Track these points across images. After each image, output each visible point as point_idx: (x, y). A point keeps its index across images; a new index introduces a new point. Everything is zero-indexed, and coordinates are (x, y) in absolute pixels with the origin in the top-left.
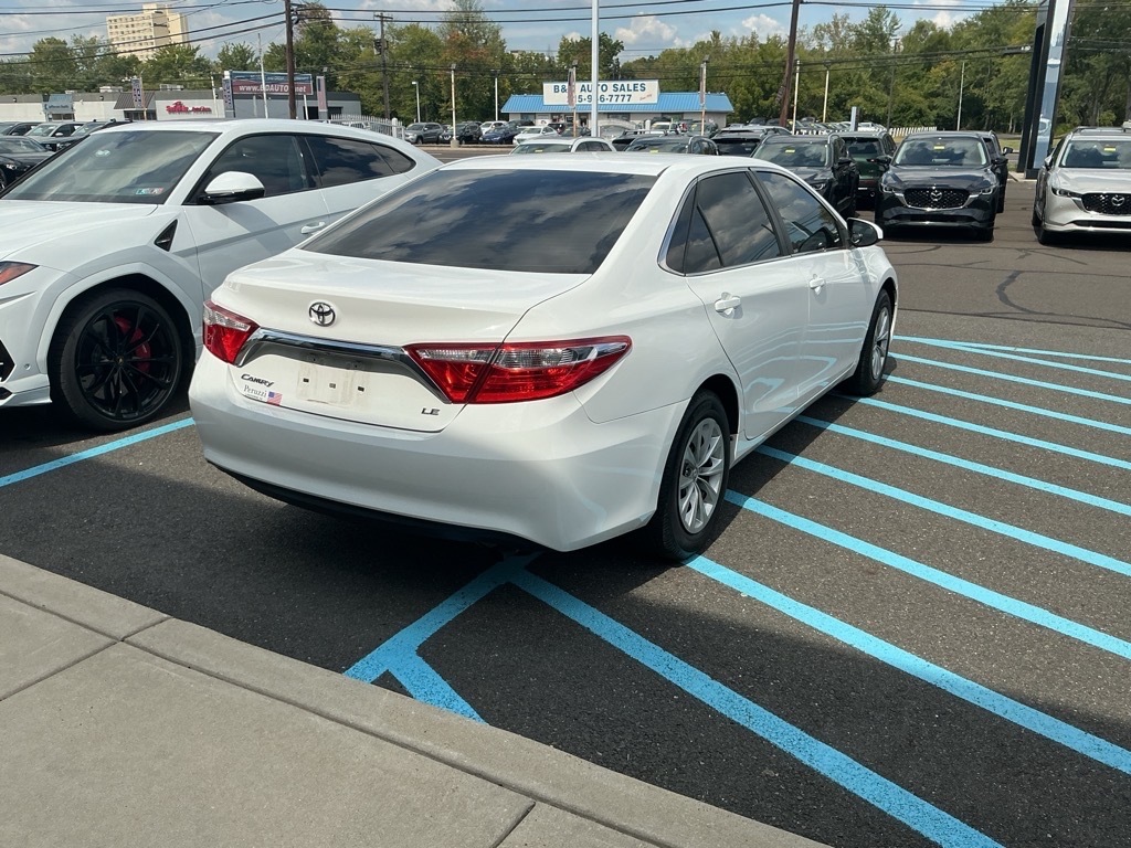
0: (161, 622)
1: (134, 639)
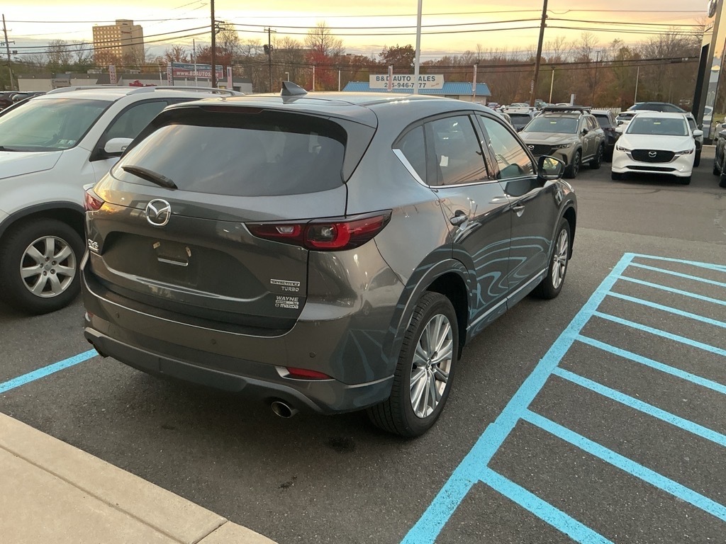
0: (220, 526)
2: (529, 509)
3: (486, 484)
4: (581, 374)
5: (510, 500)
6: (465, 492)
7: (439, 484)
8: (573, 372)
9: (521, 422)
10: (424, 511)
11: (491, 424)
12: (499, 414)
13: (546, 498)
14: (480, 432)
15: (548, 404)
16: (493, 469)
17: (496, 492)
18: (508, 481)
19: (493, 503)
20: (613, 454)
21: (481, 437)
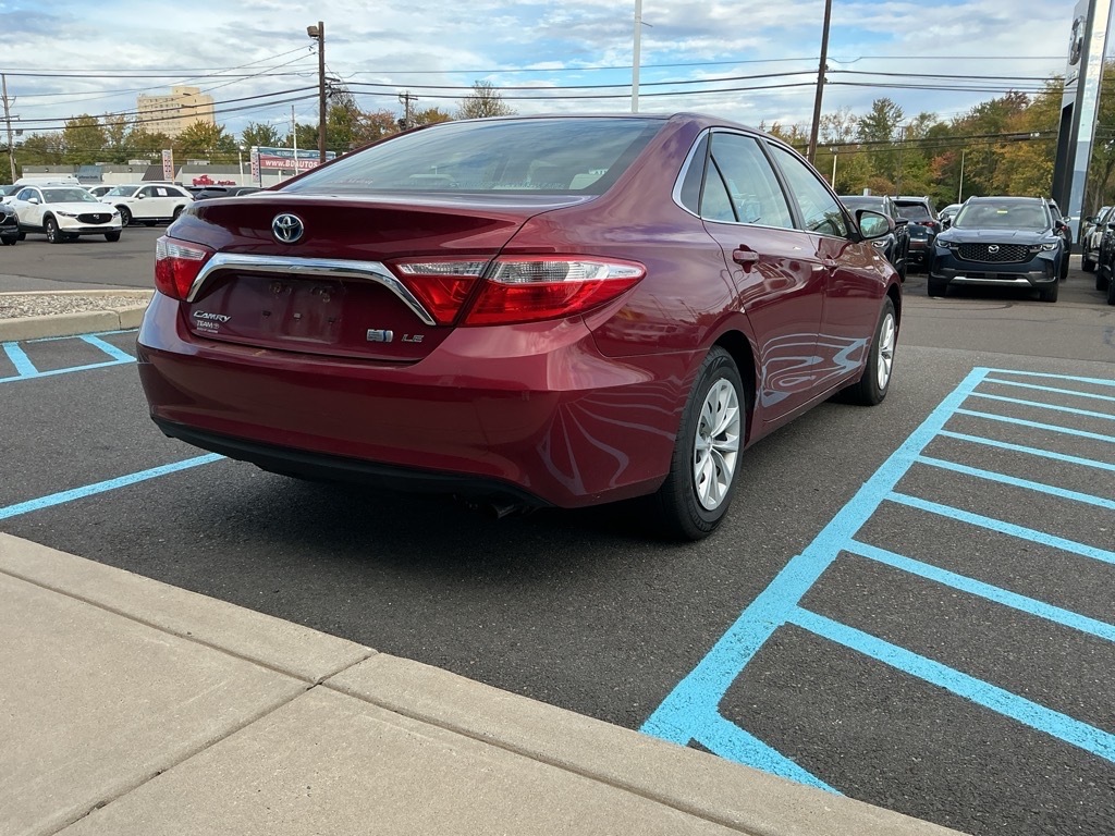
0: (367, 658)
1: (338, 680)
2: (875, 657)
3: (799, 627)
4: (931, 500)
5: (843, 646)
6: (765, 636)
7: (721, 627)
8: (918, 497)
9: (844, 555)
10: (700, 658)
11: (796, 557)
12: (806, 546)
13: (902, 643)
14: (778, 566)
15: (883, 534)
16: (807, 608)
17: (818, 636)
18: (835, 623)
19: (813, 650)
20: (1001, 592)
21: (781, 572)
